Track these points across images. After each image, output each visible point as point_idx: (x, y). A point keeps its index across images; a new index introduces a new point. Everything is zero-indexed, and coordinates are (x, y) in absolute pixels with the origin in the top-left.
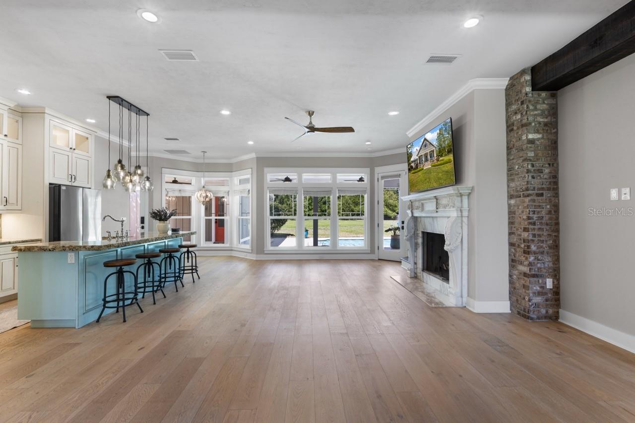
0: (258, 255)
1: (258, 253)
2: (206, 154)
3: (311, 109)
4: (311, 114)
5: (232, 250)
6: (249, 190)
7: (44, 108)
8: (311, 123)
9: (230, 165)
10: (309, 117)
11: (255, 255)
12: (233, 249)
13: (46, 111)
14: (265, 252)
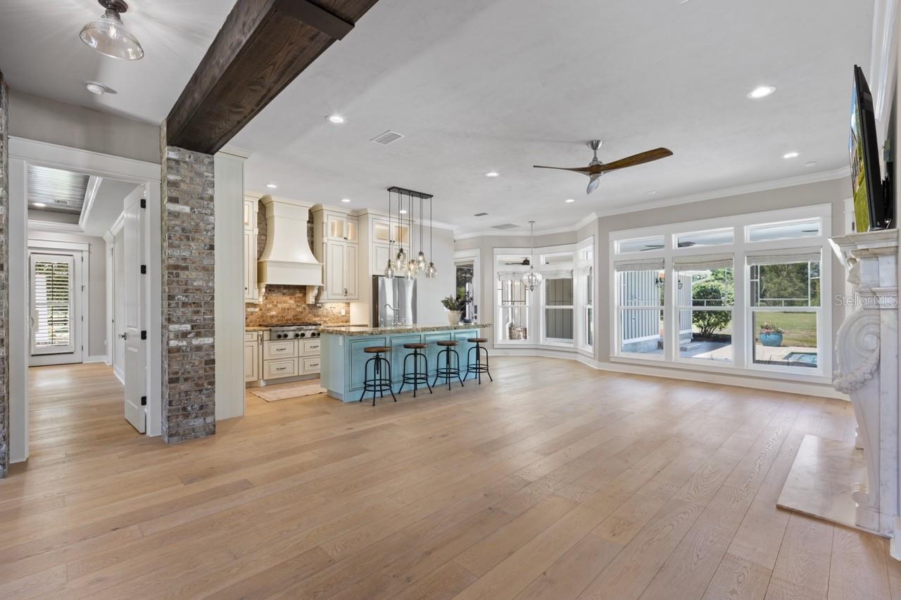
0: (601, 363)
1: (600, 360)
2: (534, 224)
3: (594, 138)
4: (594, 145)
5: (576, 353)
6: (591, 268)
7: (366, 209)
8: (595, 159)
9: (574, 233)
10: (593, 151)
11: (597, 362)
12: (577, 351)
13: (369, 212)
14: (612, 360)
